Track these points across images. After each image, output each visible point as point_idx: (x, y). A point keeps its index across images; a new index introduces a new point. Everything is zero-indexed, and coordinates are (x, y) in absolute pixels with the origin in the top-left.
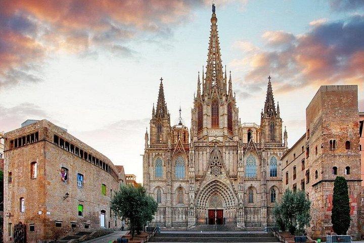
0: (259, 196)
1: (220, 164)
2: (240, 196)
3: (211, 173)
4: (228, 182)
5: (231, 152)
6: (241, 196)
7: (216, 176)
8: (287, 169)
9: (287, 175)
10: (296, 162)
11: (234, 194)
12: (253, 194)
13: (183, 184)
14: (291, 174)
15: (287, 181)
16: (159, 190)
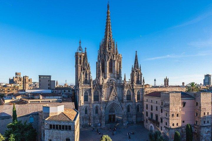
1: (116, 95)
3: (111, 99)
4: (119, 103)
5: (120, 88)
6: (125, 110)
7: (114, 100)
8: (147, 103)
9: (147, 105)
10: (153, 104)
11: (122, 109)
12: (129, 108)
13: (98, 105)
14: (149, 107)
15: (147, 108)
16: (86, 107)
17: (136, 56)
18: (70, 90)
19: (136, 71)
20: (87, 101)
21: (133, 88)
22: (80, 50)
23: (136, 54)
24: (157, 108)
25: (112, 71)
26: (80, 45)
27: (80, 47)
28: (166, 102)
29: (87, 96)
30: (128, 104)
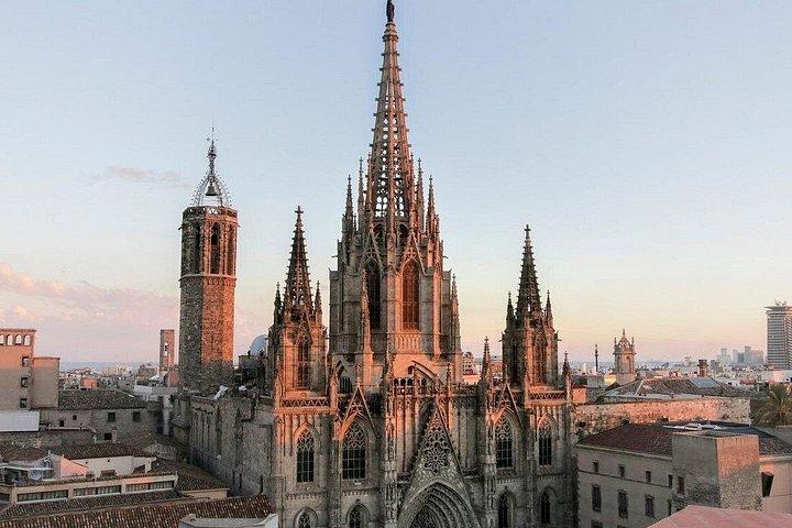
0: (520, 513)
1: (445, 444)
2: (489, 521)
3: (426, 466)
4: (461, 485)
5: (463, 410)
6: (492, 521)
7: (436, 471)
8: (596, 480)
9: (596, 490)
10: (626, 486)
11: (473, 515)
12: (506, 508)
13: (365, 498)
14: (610, 499)
15: (597, 504)
16: (304, 515)
17: (528, 252)
18: (143, 411)
19: (533, 324)
20: (311, 480)
21: (520, 404)
22: (211, 193)
23: (527, 242)
24: (652, 505)
25: (417, 320)
26: (212, 166)
27: (212, 178)
28: (702, 479)
29: (312, 454)
30: (500, 487)
